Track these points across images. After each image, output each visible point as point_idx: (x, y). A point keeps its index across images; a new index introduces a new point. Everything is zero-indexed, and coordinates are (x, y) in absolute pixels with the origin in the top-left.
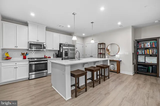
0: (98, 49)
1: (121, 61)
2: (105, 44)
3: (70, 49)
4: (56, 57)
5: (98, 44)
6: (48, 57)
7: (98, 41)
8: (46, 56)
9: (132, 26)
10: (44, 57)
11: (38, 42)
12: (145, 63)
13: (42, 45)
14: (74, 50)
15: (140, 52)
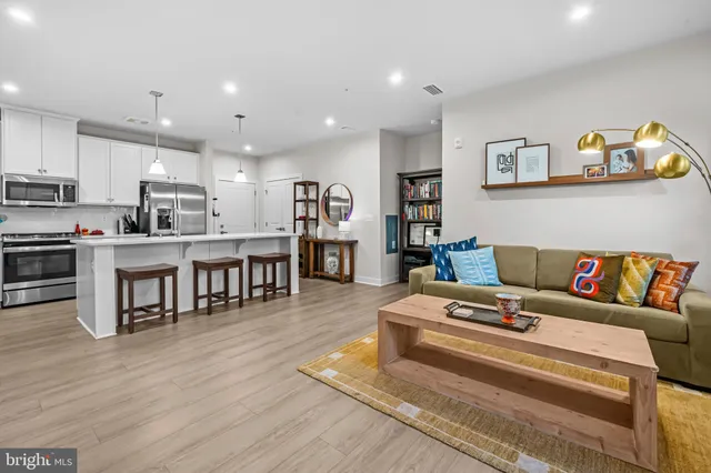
0: (296, 201)
1: (357, 241)
2: (317, 184)
3: (182, 200)
4: (126, 233)
5: (295, 184)
6: (90, 232)
7: (300, 175)
8: (81, 228)
9: (382, 130)
10: (73, 231)
11: (44, 174)
12: (423, 246)
13: (61, 187)
14: (203, 205)
15: (410, 212)
